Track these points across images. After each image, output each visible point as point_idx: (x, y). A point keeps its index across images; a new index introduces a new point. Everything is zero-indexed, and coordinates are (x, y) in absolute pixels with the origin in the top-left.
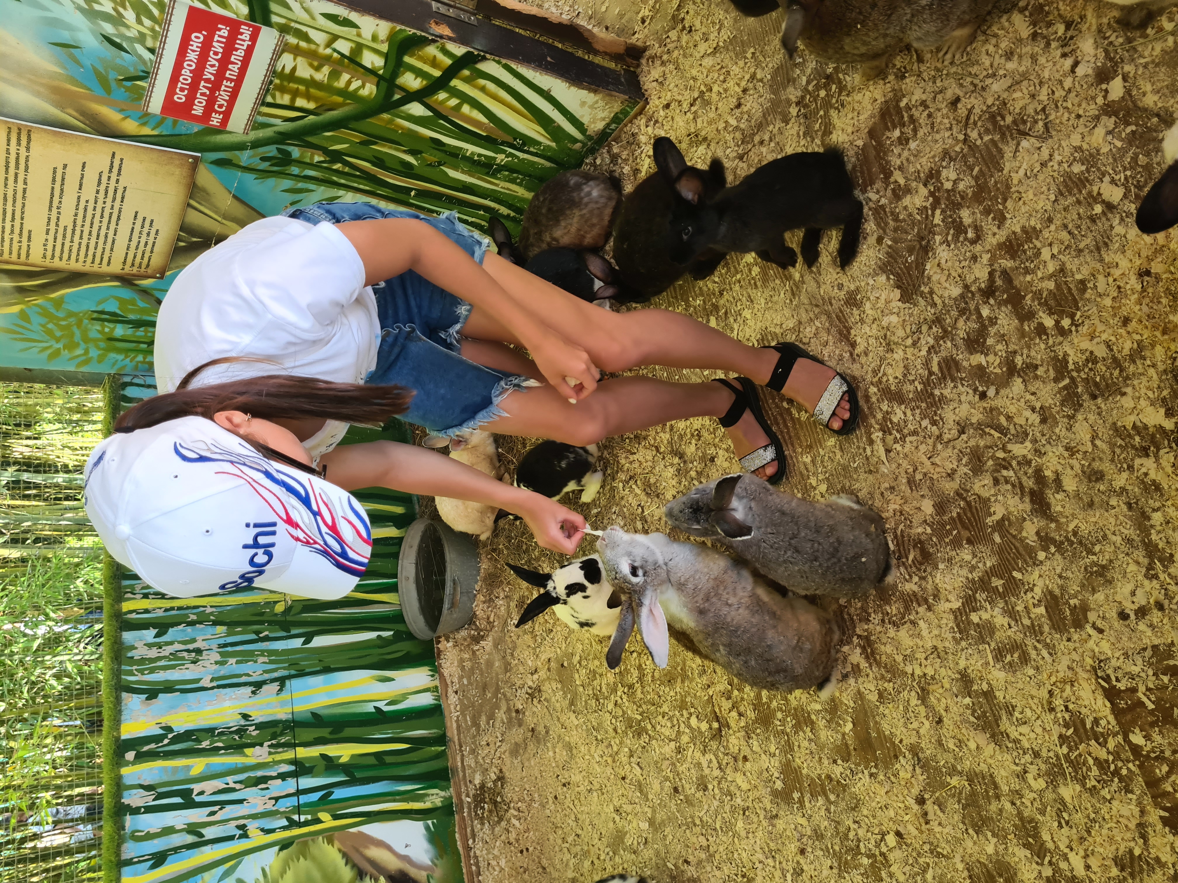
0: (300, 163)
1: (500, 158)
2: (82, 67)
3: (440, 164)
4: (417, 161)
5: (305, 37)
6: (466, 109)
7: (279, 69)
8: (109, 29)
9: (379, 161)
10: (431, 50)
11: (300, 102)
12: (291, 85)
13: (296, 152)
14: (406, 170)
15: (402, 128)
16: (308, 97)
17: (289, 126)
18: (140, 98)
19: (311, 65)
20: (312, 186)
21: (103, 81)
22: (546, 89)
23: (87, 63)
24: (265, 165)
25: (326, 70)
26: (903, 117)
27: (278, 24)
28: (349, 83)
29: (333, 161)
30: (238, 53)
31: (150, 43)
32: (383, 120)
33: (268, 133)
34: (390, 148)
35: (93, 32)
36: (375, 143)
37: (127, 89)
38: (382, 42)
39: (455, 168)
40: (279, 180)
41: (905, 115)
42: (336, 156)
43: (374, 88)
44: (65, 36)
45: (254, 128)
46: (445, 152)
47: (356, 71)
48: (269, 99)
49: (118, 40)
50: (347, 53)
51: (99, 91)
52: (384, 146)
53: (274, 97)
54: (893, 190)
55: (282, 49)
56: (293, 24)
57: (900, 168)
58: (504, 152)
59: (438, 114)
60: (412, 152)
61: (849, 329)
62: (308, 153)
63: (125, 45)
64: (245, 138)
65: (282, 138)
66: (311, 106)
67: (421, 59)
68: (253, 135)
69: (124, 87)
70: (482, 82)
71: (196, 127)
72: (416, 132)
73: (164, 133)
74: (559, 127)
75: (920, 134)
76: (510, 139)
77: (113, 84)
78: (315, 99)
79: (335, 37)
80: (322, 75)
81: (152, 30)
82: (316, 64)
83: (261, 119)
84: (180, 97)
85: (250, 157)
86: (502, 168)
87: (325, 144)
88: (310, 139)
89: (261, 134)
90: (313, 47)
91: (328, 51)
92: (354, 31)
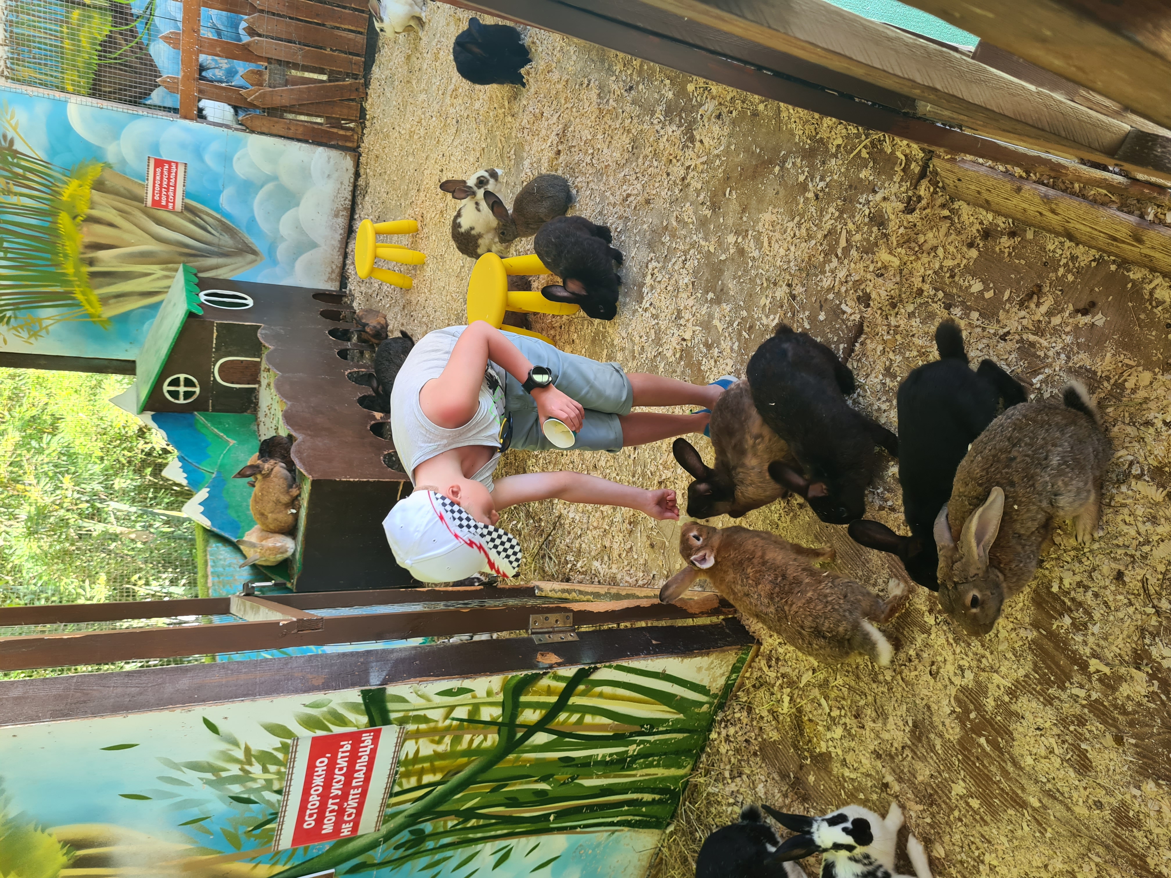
0: (435, 835)
1: (633, 749)
2: (212, 834)
3: (573, 779)
4: (550, 784)
5: (425, 719)
6: (588, 719)
7: (403, 757)
8: (236, 789)
9: (513, 801)
10: (545, 682)
11: (427, 779)
12: (416, 767)
13: (428, 827)
14: (542, 798)
15: (529, 761)
16: (434, 770)
17: (419, 804)
18: (270, 841)
19: (433, 741)
20: (448, 853)
21: (233, 839)
22: (660, 671)
23: (216, 828)
24: (400, 853)
25: (448, 740)
26: (1064, 603)
27: (396, 719)
28: (472, 741)
29: (467, 820)
30: (362, 760)
31: (276, 786)
32: (509, 761)
33: (399, 820)
34: (521, 783)
35: (221, 798)
36: (505, 786)
37: (256, 837)
38: (497, 694)
39: (589, 776)
40: (415, 861)
41: (1066, 600)
42: (470, 814)
43: (496, 737)
44: (195, 812)
45: (385, 822)
46: (576, 765)
47: (476, 729)
48: (397, 789)
49: (245, 796)
50: (465, 717)
51: (231, 850)
52: (515, 784)
53: (400, 785)
54: (1100, 680)
55: (404, 738)
56: (411, 714)
57: (1095, 655)
58: (634, 742)
59: (561, 734)
60: (544, 779)
61: (1143, 858)
62: (440, 822)
63: (252, 797)
64: (377, 835)
65: (415, 818)
66: (438, 777)
67: (537, 693)
68: (384, 830)
69: (254, 836)
70: (598, 689)
71: (327, 845)
72: (544, 759)
73: (296, 863)
74: (682, 699)
75: (1097, 616)
76: (637, 728)
77: (243, 838)
78: (441, 769)
79: (452, 708)
80: (445, 746)
81: (279, 773)
82: (437, 738)
83: (390, 811)
84: (310, 823)
85: (383, 852)
86: (635, 758)
87: (455, 807)
88: (441, 808)
89: (392, 824)
90: (432, 725)
91: (448, 722)
92: (469, 695)
